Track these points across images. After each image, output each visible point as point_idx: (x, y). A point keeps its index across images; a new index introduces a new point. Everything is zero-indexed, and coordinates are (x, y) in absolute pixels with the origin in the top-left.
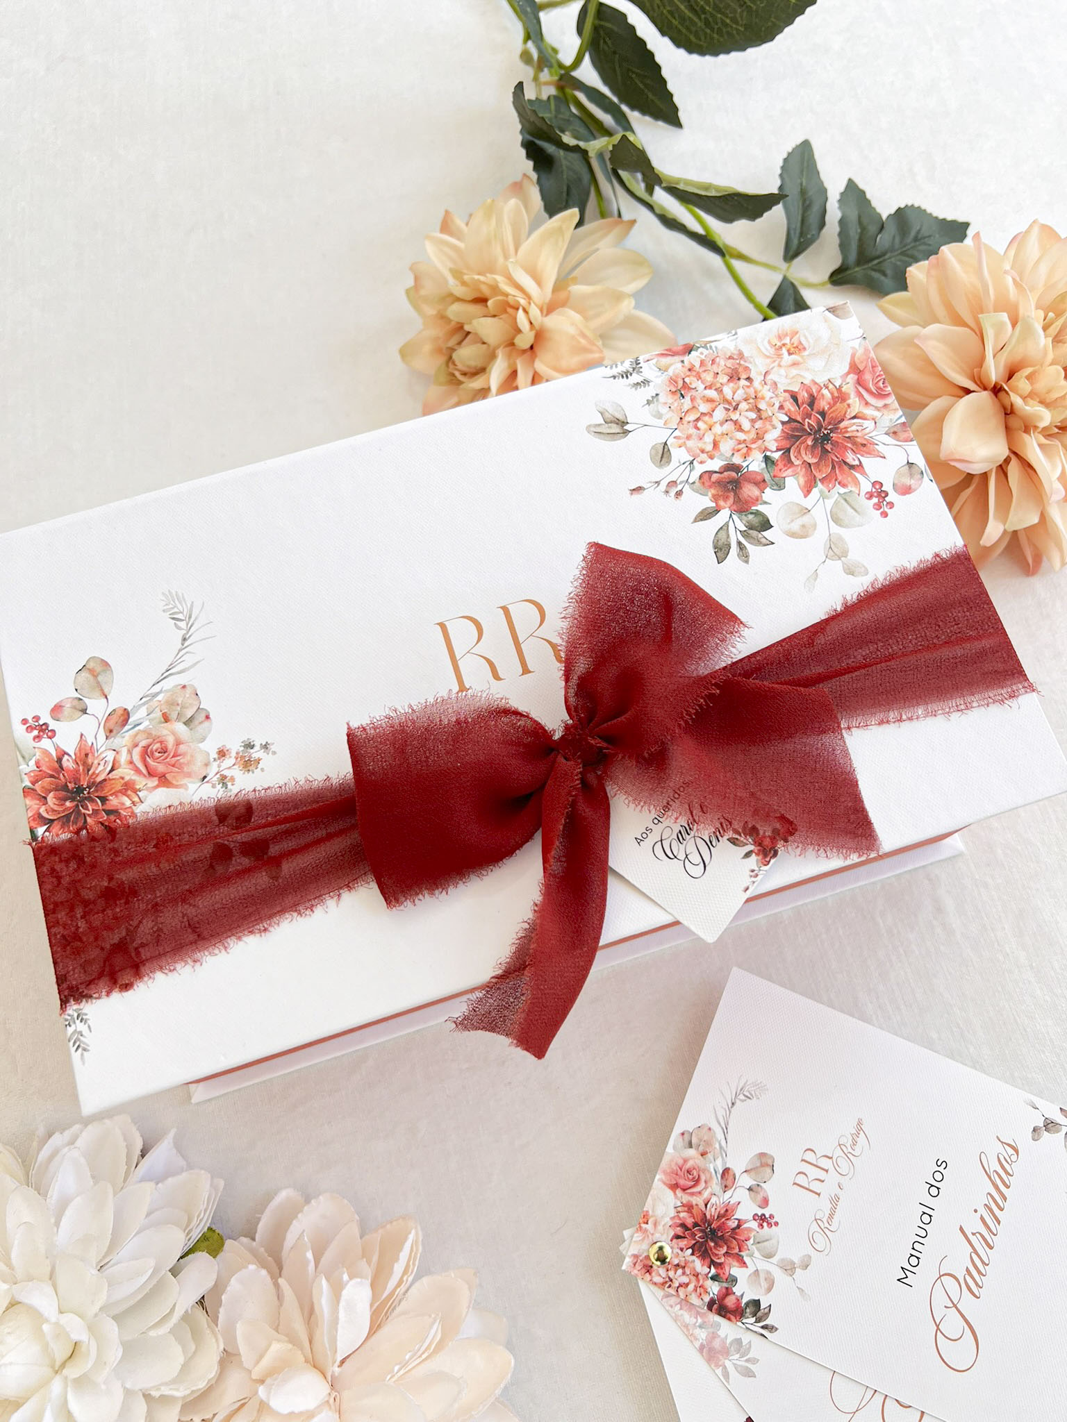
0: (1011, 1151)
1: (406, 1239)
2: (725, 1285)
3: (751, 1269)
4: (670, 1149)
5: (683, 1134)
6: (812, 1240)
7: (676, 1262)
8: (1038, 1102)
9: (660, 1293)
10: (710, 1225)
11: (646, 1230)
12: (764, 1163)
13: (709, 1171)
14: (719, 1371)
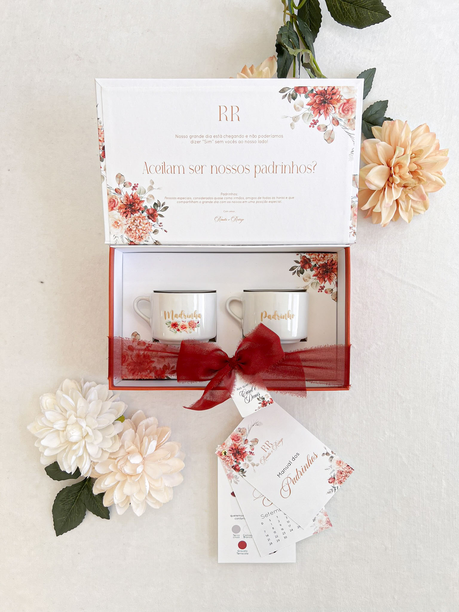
0: (315, 456)
1: (167, 433)
2: (237, 464)
3: (245, 462)
4: (235, 431)
5: (239, 428)
6: (261, 461)
7: (228, 455)
8: (327, 448)
9: (222, 461)
10: (238, 450)
11: (223, 447)
12: (256, 441)
13: (242, 439)
14: (230, 481)
